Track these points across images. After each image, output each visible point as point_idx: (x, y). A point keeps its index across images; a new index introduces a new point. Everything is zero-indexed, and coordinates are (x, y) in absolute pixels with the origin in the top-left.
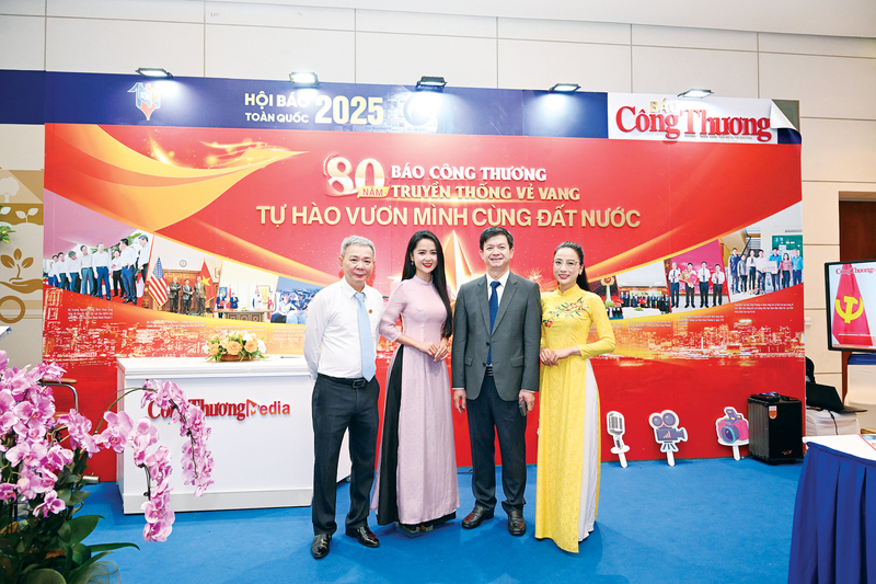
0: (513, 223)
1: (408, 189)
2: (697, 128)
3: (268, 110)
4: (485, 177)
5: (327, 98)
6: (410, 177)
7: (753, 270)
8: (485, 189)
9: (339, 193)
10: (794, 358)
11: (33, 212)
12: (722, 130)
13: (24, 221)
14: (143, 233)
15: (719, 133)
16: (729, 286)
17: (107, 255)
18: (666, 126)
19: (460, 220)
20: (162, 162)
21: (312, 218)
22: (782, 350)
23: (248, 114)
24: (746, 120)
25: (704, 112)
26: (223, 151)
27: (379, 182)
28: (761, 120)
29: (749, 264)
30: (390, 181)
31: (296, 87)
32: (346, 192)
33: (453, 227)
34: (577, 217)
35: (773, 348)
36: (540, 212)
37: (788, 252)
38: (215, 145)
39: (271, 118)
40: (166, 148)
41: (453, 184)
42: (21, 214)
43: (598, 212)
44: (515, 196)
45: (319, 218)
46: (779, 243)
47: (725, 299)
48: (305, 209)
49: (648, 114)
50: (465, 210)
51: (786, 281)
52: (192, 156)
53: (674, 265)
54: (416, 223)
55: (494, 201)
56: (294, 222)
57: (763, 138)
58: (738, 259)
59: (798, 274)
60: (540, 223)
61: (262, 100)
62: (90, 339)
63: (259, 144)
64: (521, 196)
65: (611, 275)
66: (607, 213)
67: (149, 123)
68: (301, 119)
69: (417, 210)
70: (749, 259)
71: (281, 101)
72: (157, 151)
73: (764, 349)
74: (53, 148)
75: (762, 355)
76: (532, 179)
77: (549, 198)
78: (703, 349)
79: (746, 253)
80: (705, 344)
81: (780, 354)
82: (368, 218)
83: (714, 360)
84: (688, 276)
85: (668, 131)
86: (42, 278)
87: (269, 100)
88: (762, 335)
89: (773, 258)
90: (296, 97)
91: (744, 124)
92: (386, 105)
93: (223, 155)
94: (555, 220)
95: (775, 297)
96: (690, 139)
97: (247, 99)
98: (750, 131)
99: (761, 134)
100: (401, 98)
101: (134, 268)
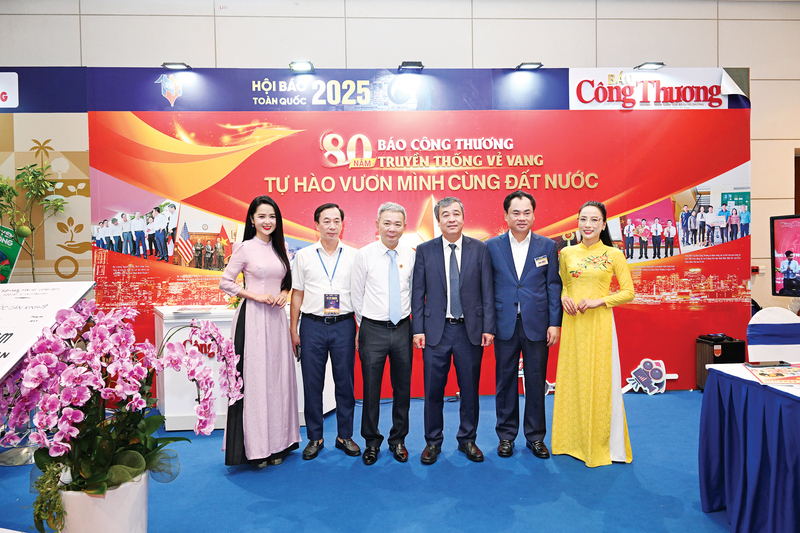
0: (484, 187)
1: (392, 159)
2: (652, 97)
3: (272, 94)
4: (459, 147)
5: (321, 83)
6: (394, 149)
7: (703, 224)
8: (459, 158)
9: (334, 165)
10: (740, 303)
12: (675, 98)
13: (74, 194)
14: (172, 202)
15: (672, 101)
16: (680, 239)
17: (142, 222)
18: (622, 97)
19: (438, 185)
20: (185, 142)
21: (311, 187)
22: (729, 295)
23: (255, 99)
24: (698, 88)
25: (658, 82)
26: (235, 131)
27: (368, 155)
28: (712, 88)
29: (699, 219)
30: (377, 153)
31: (295, 74)
32: (339, 164)
33: (432, 191)
34: (541, 181)
35: (721, 294)
36: (508, 177)
37: (736, 207)
38: (228, 126)
39: (275, 101)
40: (188, 130)
41: (431, 155)
42: (72, 188)
43: (560, 176)
44: (485, 163)
45: (317, 187)
46: (728, 199)
47: (676, 251)
48: (305, 179)
49: (605, 86)
50: (442, 177)
51: (734, 233)
52: (209, 136)
53: (629, 221)
54: (399, 189)
55: (467, 168)
56: (296, 190)
57: (714, 104)
58: (688, 214)
59: (746, 227)
60: (508, 187)
61: (267, 86)
62: (131, 291)
63: (265, 124)
64: (491, 163)
65: (571, 231)
66: (568, 176)
67: (173, 109)
68: (300, 101)
69: (400, 178)
70: (699, 215)
71: (283, 86)
72: (181, 133)
73: (712, 295)
74: (97, 133)
75: (710, 300)
76: (501, 148)
77: (516, 164)
78: (655, 295)
80: (657, 291)
81: (727, 300)
82: (359, 186)
83: (666, 305)
84: (641, 230)
85: (625, 101)
86: (91, 241)
87: (273, 86)
88: (711, 283)
89: (722, 213)
90: (295, 83)
91: (695, 92)
92: (372, 87)
93: (235, 135)
94: (521, 184)
95: (723, 248)
96: (645, 107)
97: (254, 86)
98: (702, 98)
99: (712, 100)
100: (385, 80)
101: (165, 232)
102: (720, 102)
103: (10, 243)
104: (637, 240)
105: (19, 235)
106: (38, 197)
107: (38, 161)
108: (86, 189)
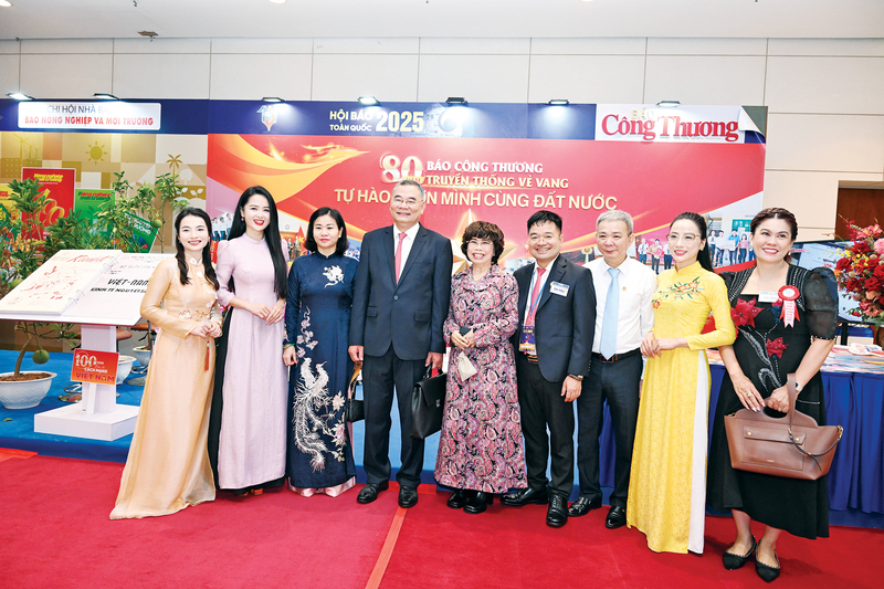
0: (514, 204)
1: (438, 178)
2: (671, 131)
3: (345, 122)
4: (495, 170)
5: (384, 113)
6: (440, 169)
7: (713, 247)
8: (495, 179)
9: (390, 181)
11: (200, 191)
13: (194, 197)
15: (690, 135)
18: (644, 130)
19: (475, 201)
20: (276, 159)
21: (371, 198)
23: (332, 126)
24: (716, 124)
25: (678, 118)
26: (315, 151)
27: (418, 173)
28: (730, 124)
29: (709, 242)
30: (426, 172)
31: (365, 106)
32: (394, 180)
33: (470, 206)
34: (565, 201)
36: (536, 197)
37: (746, 233)
38: (310, 147)
39: (347, 128)
40: (279, 149)
41: (471, 175)
42: (193, 193)
43: (583, 198)
44: (517, 184)
45: (376, 199)
46: (739, 226)
48: (366, 192)
49: (629, 120)
50: (479, 195)
51: (742, 257)
52: (294, 155)
53: (643, 240)
54: (442, 203)
55: (501, 188)
56: (359, 201)
57: (730, 139)
60: (536, 205)
61: (341, 115)
63: (338, 146)
64: (522, 184)
66: (590, 198)
67: (269, 133)
68: (367, 128)
69: (444, 194)
70: (710, 238)
71: (354, 116)
72: (274, 152)
74: (213, 151)
76: (532, 171)
77: (544, 186)
84: (654, 249)
85: (646, 134)
87: (346, 116)
89: (732, 237)
90: (364, 113)
91: (713, 127)
92: (426, 117)
93: (315, 154)
94: (548, 203)
96: (665, 140)
97: (331, 115)
98: (719, 133)
99: (729, 135)
100: (436, 112)
102: (736, 136)
103: (148, 232)
104: (649, 258)
105: (154, 226)
106: (170, 198)
107: (171, 171)
108: (204, 193)
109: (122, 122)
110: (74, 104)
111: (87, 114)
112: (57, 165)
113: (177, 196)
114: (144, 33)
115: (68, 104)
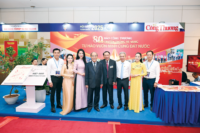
0: (125, 47)
1: (107, 41)
2: (162, 29)
4: (121, 39)
5: (93, 26)
6: (107, 39)
7: (172, 56)
8: (120, 41)
10: (180, 73)
13: (47, 47)
14: (65, 49)
15: (167, 30)
16: (167, 59)
18: (156, 29)
19: (116, 47)
20: (67, 38)
21: (91, 46)
22: (177, 71)
23: (81, 29)
24: (173, 27)
25: (164, 26)
26: (77, 35)
27: (102, 40)
28: (176, 27)
29: (171, 55)
30: (104, 40)
31: (89, 24)
32: (96, 42)
33: (115, 48)
34: (137, 46)
35: (175, 71)
36: (131, 45)
37: (180, 53)
38: (75, 34)
39: (84, 30)
40: (68, 35)
41: (115, 40)
42: (47, 46)
43: (142, 45)
44: (126, 42)
45: (92, 47)
47: (166, 61)
48: (90, 45)
49: (152, 27)
50: (117, 45)
51: (179, 58)
52: (72, 37)
53: (156, 55)
54: (108, 47)
55: (122, 43)
56: (88, 47)
58: (169, 54)
59: (182, 57)
60: (130, 47)
61: (83, 27)
63: (82, 34)
64: (127, 42)
65: (143, 57)
66: (143, 45)
67: (65, 31)
68: (89, 30)
69: (108, 45)
70: (172, 54)
71: (86, 27)
72: (67, 36)
74: (52, 36)
75: (173, 72)
76: (129, 39)
77: (132, 43)
79: (171, 53)
80: (161, 70)
81: (177, 72)
82: (100, 46)
83: (163, 73)
84: (159, 57)
85: (156, 30)
87: (84, 27)
88: (173, 68)
89: (177, 54)
90: (88, 26)
91: (172, 28)
92: (103, 27)
93: (77, 36)
94: (133, 47)
95: (177, 61)
96: (161, 31)
97: (80, 26)
98: (174, 29)
99: (176, 30)
100: (106, 25)
101: (63, 55)
102: (178, 30)
103: (36, 56)
105: (38, 55)
106: (41, 48)
107: (41, 41)
108: (50, 46)
109: (28, 29)
110: (16, 25)
111: (20, 27)
112: (13, 40)
113: (43, 47)
114: (32, 7)
115: (15, 25)
